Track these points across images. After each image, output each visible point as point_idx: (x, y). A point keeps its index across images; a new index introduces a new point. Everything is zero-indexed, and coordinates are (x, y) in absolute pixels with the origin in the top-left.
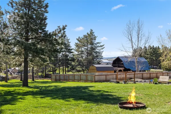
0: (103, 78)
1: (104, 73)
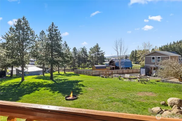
0: (98, 73)
1: (98, 71)
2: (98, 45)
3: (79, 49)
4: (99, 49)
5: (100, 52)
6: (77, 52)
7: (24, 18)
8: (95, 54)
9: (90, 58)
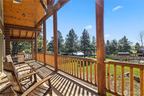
2: (126, 37)
3: (111, 41)
4: (127, 40)
5: (128, 42)
6: (110, 43)
7: (72, 29)
8: (123, 44)
9: (119, 47)
